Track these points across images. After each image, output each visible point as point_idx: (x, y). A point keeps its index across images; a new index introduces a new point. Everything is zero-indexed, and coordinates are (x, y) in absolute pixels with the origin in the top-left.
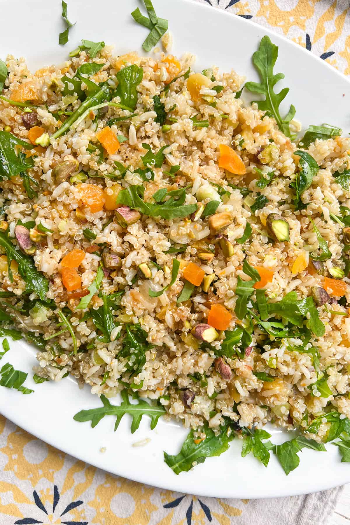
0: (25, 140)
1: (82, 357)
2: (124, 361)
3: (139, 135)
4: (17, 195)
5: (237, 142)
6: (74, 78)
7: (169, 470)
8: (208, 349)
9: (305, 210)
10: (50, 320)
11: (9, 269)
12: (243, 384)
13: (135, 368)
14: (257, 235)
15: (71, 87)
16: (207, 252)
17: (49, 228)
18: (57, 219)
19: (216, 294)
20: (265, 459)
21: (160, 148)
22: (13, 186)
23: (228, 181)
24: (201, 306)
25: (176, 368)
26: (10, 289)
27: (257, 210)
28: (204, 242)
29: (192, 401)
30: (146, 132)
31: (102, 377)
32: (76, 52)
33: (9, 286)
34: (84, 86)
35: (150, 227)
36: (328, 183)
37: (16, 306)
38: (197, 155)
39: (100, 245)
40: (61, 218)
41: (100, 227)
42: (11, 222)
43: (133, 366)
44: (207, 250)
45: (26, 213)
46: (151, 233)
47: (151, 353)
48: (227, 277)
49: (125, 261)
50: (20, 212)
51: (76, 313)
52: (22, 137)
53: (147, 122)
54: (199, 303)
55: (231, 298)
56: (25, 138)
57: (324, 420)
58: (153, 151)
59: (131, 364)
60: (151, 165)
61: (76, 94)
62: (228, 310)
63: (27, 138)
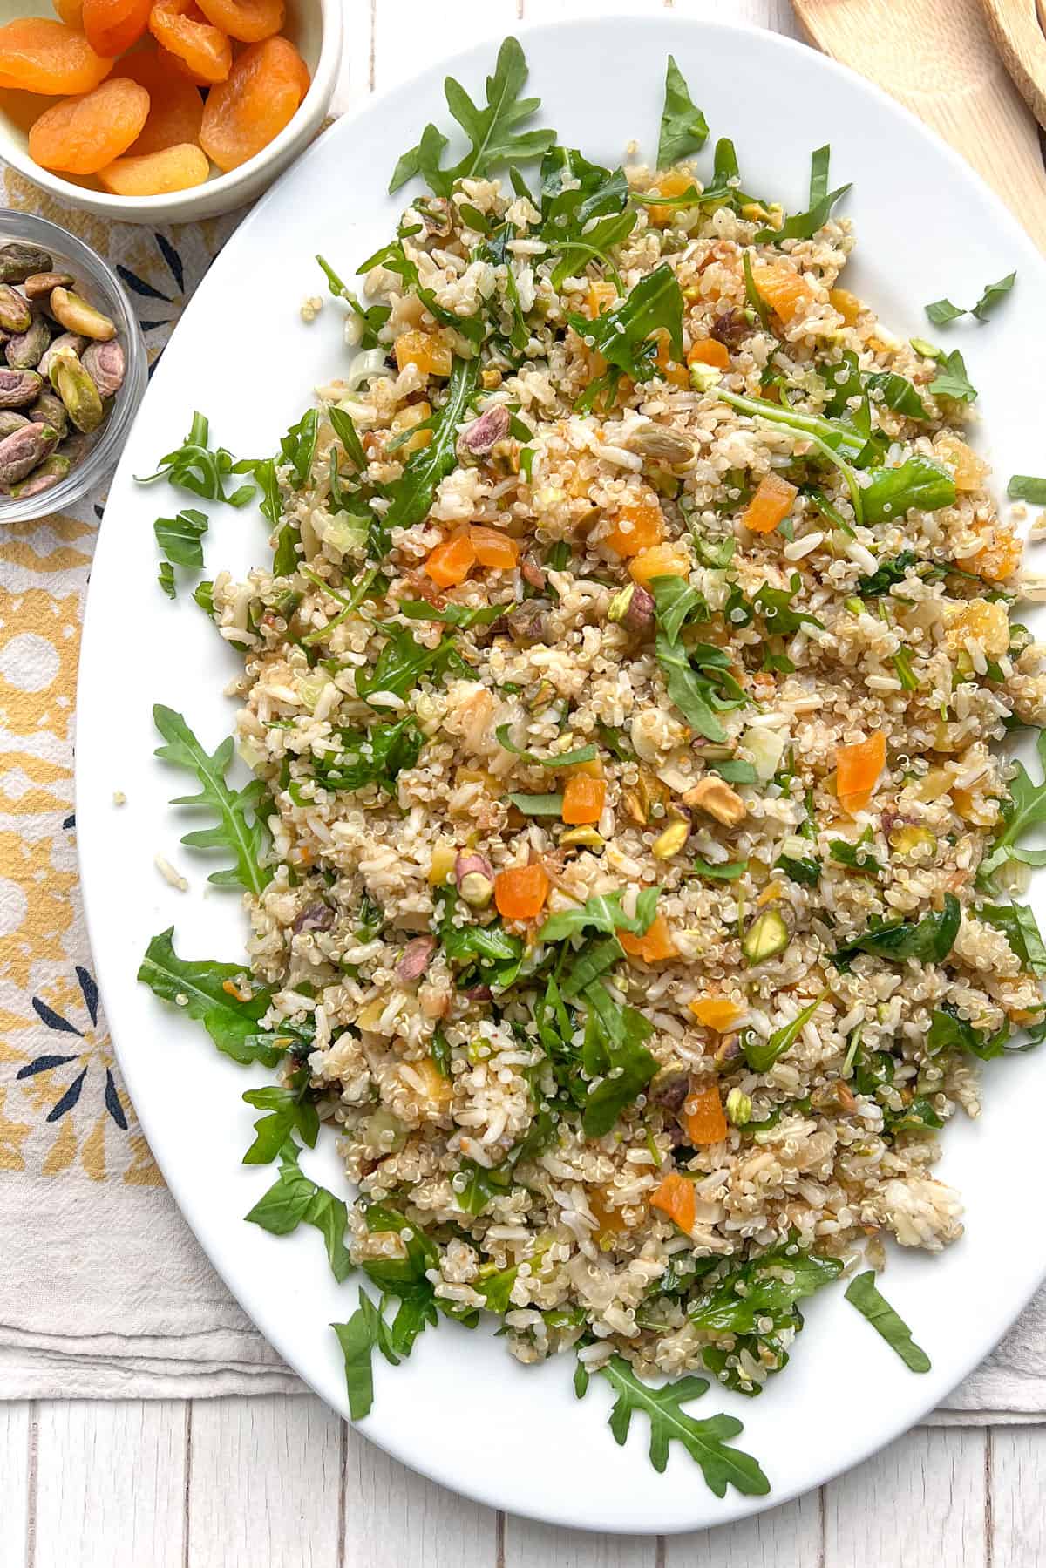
0: (686, 338)
1: (297, 661)
2: (336, 745)
3: (812, 559)
4: (566, 376)
5: (907, 766)
6: (865, 372)
7: (137, 957)
8: (442, 903)
9: (835, 972)
10: (344, 561)
11: (411, 432)
12: (404, 1014)
13: (333, 774)
14: (733, 896)
15: (842, 377)
16: (642, 807)
17: (535, 470)
18: (557, 479)
19: (565, 863)
20: (257, 1156)
21: (810, 613)
22: (582, 360)
23: (815, 786)
24: (525, 847)
25: (371, 858)
26: (371, 453)
27: (782, 870)
28: (661, 789)
29: (314, 930)
30: (826, 569)
31: (276, 717)
32: (925, 351)
33: (377, 446)
34: (855, 402)
35: (635, 667)
36: (917, 994)
37: (341, 479)
38: (835, 697)
39: (548, 585)
40: (565, 483)
41: (585, 570)
42: (506, 390)
43: (334, 767)
44: (647, 802)
45: (540, 411)
46: (623, 674)
47: (376, 795)
48: (612, 871)
49: (541, 651)
50: (534, 398)
51: (387, 605)
52: (689, 328)
53: (849, 561)
54: (529, 842)
55: (574, 898)
56: (690, 335)
57: (407, 1234)
58: (794, 601)
59: (338, 760)
60: (763, 609)
61: (832, 394)
62: (545, 905)
63: (694, 341)
